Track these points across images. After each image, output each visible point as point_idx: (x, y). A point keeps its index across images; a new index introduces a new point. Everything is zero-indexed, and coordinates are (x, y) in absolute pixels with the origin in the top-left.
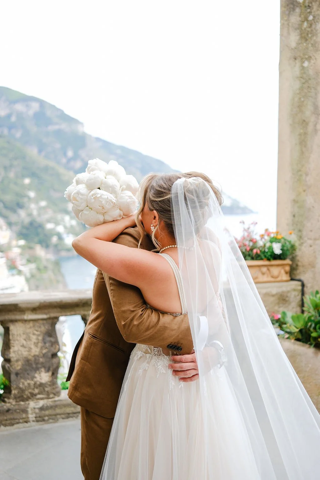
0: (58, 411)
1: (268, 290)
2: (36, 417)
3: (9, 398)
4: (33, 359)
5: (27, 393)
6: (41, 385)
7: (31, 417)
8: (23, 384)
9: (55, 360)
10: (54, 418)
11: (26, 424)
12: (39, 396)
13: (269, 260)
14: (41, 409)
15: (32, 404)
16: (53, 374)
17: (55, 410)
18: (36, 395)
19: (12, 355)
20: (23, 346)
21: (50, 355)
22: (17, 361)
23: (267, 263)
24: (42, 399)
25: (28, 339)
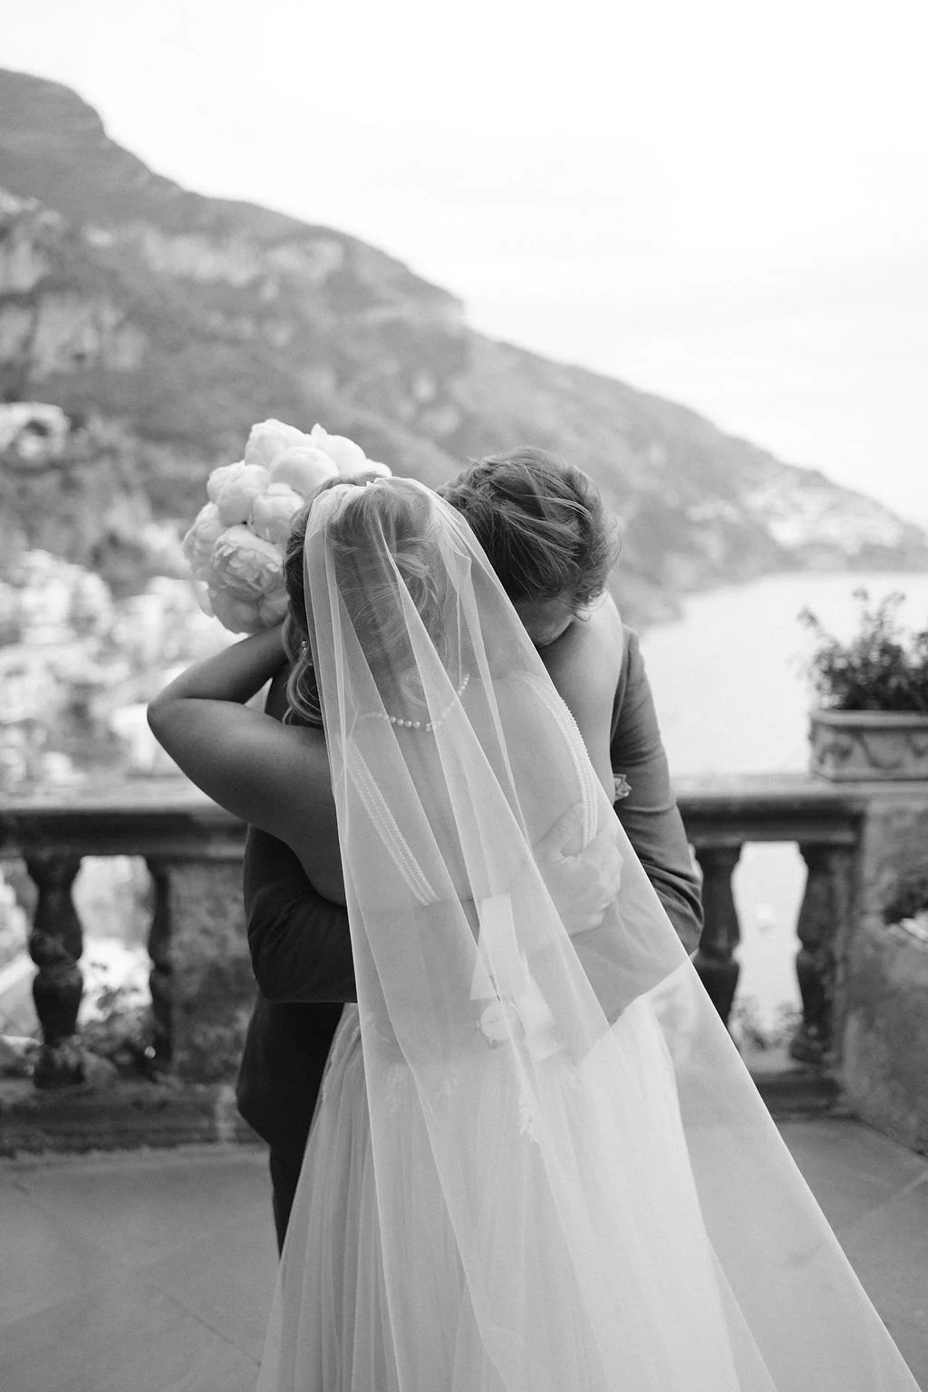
2: (235, 1131)
3: (165, 1071)
5: (214, 1060)
7: (224, 1127)
8: (205, 1035)
11: (209, 1148)
15: (227, 1093)
19: (176, 955)
20: (205, 931)
22: (190, 971)
25: (218, 911)
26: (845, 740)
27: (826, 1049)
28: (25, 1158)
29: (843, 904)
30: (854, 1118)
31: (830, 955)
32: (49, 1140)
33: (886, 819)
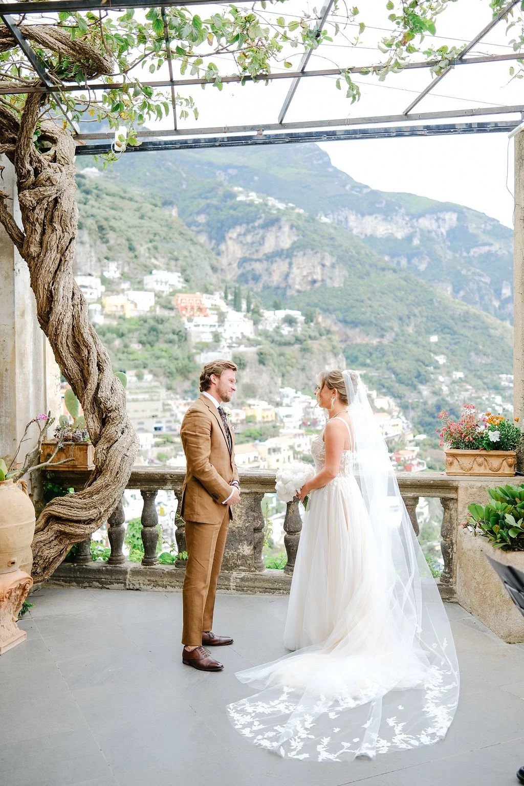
0: (257, 584)
1: (484, 484)
2: (236, 586)
4: (237, 531)
5: (231, 562)
6: (244, 556)
7: (232, 585)
8: (228, 554)
9: (257, 535)
10: (253, 589)
11: (227, 591)
12: (241, 568)
13: (485, 449)
14: (242, 579)
15: (235, 574)
16: (255, 548)
17: (254, 582)
18: (239, 566)
21: (252, 528)
23: (484, 452)
24: (244, 571)
26: (450, 459)
27: (451, 577)
28: (169, 589)
29: (455, 522)
30: (457, 603)
31: (451, 540)
32: (178, 584)
33: (466, 489)
